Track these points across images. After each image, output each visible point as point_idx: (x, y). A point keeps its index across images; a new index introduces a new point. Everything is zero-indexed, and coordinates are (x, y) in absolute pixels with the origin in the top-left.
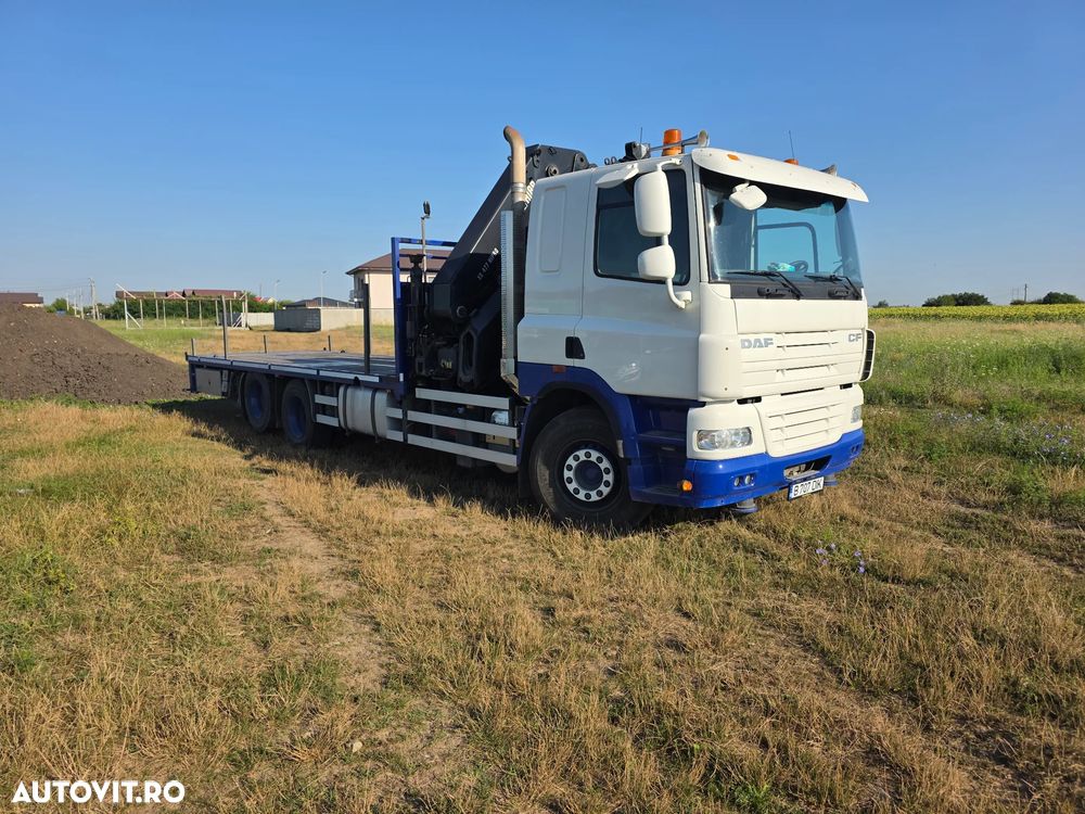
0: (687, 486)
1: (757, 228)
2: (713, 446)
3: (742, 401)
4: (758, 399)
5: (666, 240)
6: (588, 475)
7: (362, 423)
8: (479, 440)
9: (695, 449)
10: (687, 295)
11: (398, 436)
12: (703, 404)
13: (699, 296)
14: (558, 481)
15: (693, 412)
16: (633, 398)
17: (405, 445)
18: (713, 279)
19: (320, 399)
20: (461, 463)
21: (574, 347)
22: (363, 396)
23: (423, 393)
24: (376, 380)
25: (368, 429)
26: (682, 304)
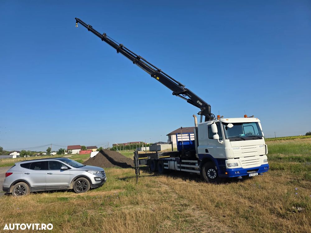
0: (226, 173)
1: (243, 127)
2: (230, 166)
3: (235, 158)
4: (239, 158)
5: (217, 133)
6: (212, 174)
7: (173, 168)
8: (193, 169)
9: (227, 167)
10: (222, 141)
11: (179, 170)
12: (228, 159)
13: (224, 141)
14: (207, 175)
15: (226, 161)
16: (217, 159)
17: (181, 171)
18: (226, 139)
19: (165, 164)
20: (190, 173)
21: (207, 151)
22: (173, 162)
23: (183, 161)
24: (175, 159)
25: (174, 169)
26: (222, 143)
